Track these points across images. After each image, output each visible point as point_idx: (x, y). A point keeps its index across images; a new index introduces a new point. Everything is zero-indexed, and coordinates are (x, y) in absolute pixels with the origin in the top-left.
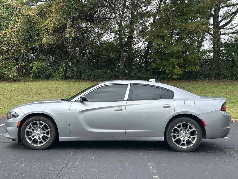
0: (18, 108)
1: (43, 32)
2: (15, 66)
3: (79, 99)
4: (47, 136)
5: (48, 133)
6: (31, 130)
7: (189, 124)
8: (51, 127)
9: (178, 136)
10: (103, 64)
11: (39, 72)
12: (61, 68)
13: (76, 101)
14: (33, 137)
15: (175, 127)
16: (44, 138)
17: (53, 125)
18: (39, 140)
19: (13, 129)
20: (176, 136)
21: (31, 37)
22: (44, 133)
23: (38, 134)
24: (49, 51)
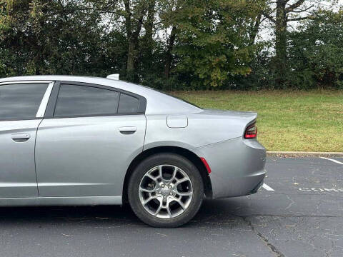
7: (176, 168)
9: (153, 194)
15: (147, 174)
20: (148, 193)
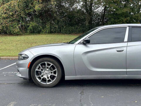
0: (27, 51)
1: (35, 2)
2: (18, 25)
3: (82, 41)
4: (54, 75)
5: (55, 73)
6: (40, 70)
8: (58, 67)
10: (75, 23)
11: (33, 29)
12: (48, 26)
13: (80, 43)
14: (42, 76)
16: (52, 77)
17: (59, 65)
18: (47, 79)
19: (25, 69)
21: (27, 6)
22: (52, 73)
23: (46, 74)
24: (39, 15)
